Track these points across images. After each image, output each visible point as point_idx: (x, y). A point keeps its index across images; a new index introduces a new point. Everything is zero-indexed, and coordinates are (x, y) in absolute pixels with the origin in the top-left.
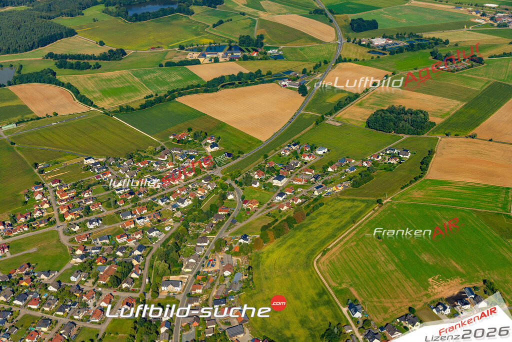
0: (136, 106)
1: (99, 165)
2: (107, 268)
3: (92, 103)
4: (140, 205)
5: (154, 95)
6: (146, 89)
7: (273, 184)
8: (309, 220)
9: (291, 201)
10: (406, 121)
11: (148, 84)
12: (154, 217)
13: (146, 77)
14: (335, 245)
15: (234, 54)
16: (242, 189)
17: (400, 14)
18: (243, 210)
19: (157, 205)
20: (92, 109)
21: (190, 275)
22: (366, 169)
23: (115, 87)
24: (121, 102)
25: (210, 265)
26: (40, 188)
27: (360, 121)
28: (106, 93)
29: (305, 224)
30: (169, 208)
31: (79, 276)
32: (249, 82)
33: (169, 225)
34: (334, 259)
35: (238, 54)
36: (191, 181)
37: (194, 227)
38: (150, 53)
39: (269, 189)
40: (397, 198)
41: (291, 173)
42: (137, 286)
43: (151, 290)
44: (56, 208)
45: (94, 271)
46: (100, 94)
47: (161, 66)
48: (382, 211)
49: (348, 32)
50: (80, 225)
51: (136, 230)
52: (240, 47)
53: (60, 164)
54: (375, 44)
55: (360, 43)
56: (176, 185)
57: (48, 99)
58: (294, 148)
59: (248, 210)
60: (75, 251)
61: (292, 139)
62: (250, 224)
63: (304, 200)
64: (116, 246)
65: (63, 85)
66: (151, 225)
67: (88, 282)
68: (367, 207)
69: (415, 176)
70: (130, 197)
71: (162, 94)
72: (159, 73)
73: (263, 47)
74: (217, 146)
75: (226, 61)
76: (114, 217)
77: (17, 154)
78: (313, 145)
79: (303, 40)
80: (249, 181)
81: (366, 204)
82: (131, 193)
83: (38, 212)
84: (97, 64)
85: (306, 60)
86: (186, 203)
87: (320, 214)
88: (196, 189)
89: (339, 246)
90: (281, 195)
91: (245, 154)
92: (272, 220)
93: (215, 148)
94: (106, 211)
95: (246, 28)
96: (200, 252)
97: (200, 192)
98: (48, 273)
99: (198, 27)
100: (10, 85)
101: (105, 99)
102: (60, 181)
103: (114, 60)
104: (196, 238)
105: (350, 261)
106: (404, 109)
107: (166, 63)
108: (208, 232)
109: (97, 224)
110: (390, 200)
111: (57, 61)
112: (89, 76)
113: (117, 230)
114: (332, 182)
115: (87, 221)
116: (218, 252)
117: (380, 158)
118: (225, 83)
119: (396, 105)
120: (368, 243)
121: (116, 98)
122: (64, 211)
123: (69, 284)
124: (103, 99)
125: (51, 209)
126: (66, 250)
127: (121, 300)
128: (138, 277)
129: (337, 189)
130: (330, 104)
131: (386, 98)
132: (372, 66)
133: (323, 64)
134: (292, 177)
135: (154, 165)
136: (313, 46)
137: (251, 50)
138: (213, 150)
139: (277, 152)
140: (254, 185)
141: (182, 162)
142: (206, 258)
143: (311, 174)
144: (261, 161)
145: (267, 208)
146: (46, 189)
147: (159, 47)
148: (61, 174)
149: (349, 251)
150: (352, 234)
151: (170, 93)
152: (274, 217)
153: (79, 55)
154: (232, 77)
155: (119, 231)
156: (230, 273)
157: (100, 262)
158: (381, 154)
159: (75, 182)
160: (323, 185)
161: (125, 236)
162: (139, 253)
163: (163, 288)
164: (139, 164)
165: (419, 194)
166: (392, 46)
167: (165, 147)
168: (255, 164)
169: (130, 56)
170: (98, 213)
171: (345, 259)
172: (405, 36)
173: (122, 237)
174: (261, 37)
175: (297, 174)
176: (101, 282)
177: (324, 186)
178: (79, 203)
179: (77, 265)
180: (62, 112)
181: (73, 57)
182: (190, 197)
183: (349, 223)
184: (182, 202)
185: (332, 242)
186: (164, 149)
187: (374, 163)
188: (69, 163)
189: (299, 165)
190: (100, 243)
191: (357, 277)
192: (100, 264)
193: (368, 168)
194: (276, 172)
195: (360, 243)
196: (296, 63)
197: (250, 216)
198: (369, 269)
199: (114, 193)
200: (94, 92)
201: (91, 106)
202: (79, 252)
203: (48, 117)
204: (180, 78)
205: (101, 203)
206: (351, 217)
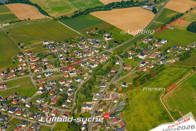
0: (70, 16)
1: (51, 45)
2: (55, 97)
3: (47, 14)
5: (79, 11)
6: (75, 8)
7: (139, 58)
8: (158, 76)
9: (148, 66)
11: (75, 5)
12: (79, 72)
13: (74, 2)
16: (123, 59)
18: (124, 70)
19: (80, 66)
20: (47, 17)
21: (97, 102)
22: (187, 52)
23: (59, 6)
24: (62, 14)
25: (107, 97)
26: (21, 55)
27: (183, 27)
28: (55, 9)
29: (155, 78)
30: (86, 68)
31: (41, 100)
32: (127, 6)
33: (86, 77)
36: (97, 55)
37: (99, 78)
39: (137, 60)
41: (148, 52)
42: (70, 106)
43: (77, 108)
44: (29, 66)
45: (48, 98)
46: (51, 9)
48: (195, 73)
50: (41, 75)
51: (69, 78)
53: (31, 44)
56: (90, 56)
57: (25, 11)
58: (150, 40)
59: (126, 70)
60: (39, 87)
61: (149, 35)
62: (127, 77)
63: (155, 66)
64: (60, 86)
65: (33, 5)
66: (77, 76)
67: (45, 103)
68: (188, 71)
70: (66, 62)
71: (83, 11)
74: (111, 38)
77: (10, 38)
78: (160, 39)
80: (127, 55)
82: (67, 60)
83: (21, 67)
86: (95, 66)
87: (163, 73)
88: (100, 59)
89: (173, 90)
90: (143, 63)
91: (125, 42)
92: (139, 75)
93: (110, 38)
94: (54, 68)
96: (102, 91)
97: (102, 60)
98: (25, 98)
100: (7, 4)
101: (54, 12)
102: (31, 53)
104: (100, 83)
105: (179, 98)
108: (106, 81)
109: (50, 75)
113: (60, 78)
114: (169, 57)
115: (45, 73)
116: (111, 91)
117: (194, 46)
118: (114, 6)
120: (188, 89)
121: (59, 12)
122: (34, 67)
123: (36, 104)
125: (27, 66)
126: (34, 87)
127: (62, 113)
128: (70, 102)
129: (172, 61)
130: (169, 18)
134: (149, 55)
135: (79, 46)
138: (108, 39)
139: (141, 42)
140: (129, 58)
141: (93, 45)
142: (105, 93)
143: (158, 53)
144: (133, 46)
145: (136, 70)
146: (24, 56)
148: (32, 49)
149: (178, 93)
150: (180, 84)
151: (87, 10)
152: (139, 74)
154: (118, 3)
155: (61, 78)
156: (117, 102)
158: (195, 44)
159: (39, 53)
161: (64, 81)
162: (71, 90)
163: (83, 108)
164: (71, 45)
167: (84, 37)
168: (130, 47)
171: (176, 97)
173: (62, 81)
175: (151, 53)
176: (52, 103)
177: (165, 59)
178: (41, 64)
179: (40, 94)
180: (32, 18)
182: (96, 63)
183: (178, 78)
184: (93, 65)
187: (191, 49)
188: (36, 43)
189: (152, 48)
190: (51, 84)
191: (182, 106)
192: (51, 94)
193: (188, 51)
194: (140, 52)
195: (184, 89)
197: (127, 73)
198: (188, 102)
199: (59, 60)
200: (48, 9)
201: (47, 15)
202: (41, 88)
203: (25, 20)
204: (92, 3)
205: (52, 64)
206: (179, 76)
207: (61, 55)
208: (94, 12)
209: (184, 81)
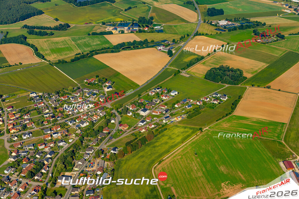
0: (68, 60)
1: (38, 98)
2: (28, 166)
3: (44, 57)
4: (57, 125)
5: (81, 53)
6: (77, 49)
7: (140, 114)
8: (156, 140)
9: (148, 126)
10: (228, 76)
11: (79, 46)
12: (64, 133)
13: (79, 42)
14: (168, 158)
15: (134, 28)
16: (120, 116)
17: (239, 5)
18: (119, 130)
19: (67, 125)
20: (43, 61)
21: (78, 172)
22: (198, 107)
23: (60, 47)
24: (61, 57)
25: (91, 166)
27: (201, 74)
28: (53, 51)
29: (152, 142)
30: (74, 127)
31: (10, 170)
32: (139, 46)
33: (72, 139)
34: (165, 167)
35: (136, 28)
37: (87, 140)
38: (84, 26)
39: (137, 117)
40: (213, 128)
41: (153, 107)
42: (44, 178)
43: (52, 181)
44: (6, 125)
45: (20, 167)
46: (50, 51)
47: (89, 35)
48: (201, 136)
49: (205, 16)
50: (18, 136)
51: (51, 141)
52: (139, 24)
53: (15, 96)
54: (220, 24)
55: (211, 24)
56: (81, 112)
57: (19, 54)
58: (158, 90)
59: (121, 131)
60: (12, 153)
61: (158, 84)
62: (120, 140)
63: (156, 126)
64: (37, 151)
65: (29, 45)
66: (61, 138)
67: (15, 174)
68: (193, 133)
69: (227, 113)
70: (52, 119)
71: (85, 53)
72: (87, 40)
73: (152, 24)
74: (112, 87)
75: (129, 33)
76: (40, 131)
78: (170, 89)
79: (177, 21)
80: (127, 110)
81: (193, 130)
82: (53, 117)
84: (51, 32)
85: (177, 34)
86: (85, 125)
87: (163, 136)
88: (93, 115)
89: (170, 158)
90: (143, 122)
92: (135, 137)
93: (110, 89)
94: (36, 128)
95: (144, 12)
96: (86, 158)
97: (95, 117)
99: (116, 11)
101: (52, 55)
102: (12, 107)
103: (62, 30)
104: (86, 147)
105: (175, 168)
106: (229, 68)
107: (92, 33)
108: (94, 144)
109: (29, 136)
110: (208, 128)
111: (28, 30)
112: (46, 40)
113: (40, 140)
114: (176, 114)
115: (23, 134)
116: (97, 158)
117: (208, 99)
118: (125, 47)
119: (224, 65)
120: (189, 157)
121: (58, 54)
122: (11, 126)
123: (3, 175)
124: (51, 55)
125: (3, 125)
126: (6, 152)
127: (32, 187)
128: (46, 172)
129: (178, 119)
130: (186, 62)
131: (220, 60)
132: (215, 38)
133: (186, 36)
134: (152, 110)
135: (71, 99)
136: (182, 25)
137: (145, 26)
138: (108, 90)
139: (147, 93)
140: (128, 114)
141: (88, 97)
142: (90, 161)
143: (164, 108)
144: (136, 98)
145: (133, 130)
146: (3, 112)
147: (90, 23)
148: (15, 102)
149: (176, 162)
151: (91, 52)
153: (42, 27)
154: (129, 43)
155: (41, 141)
156: (101, 173)
157: (25, 161)
158: (210, 97)
159: (21, 108)
160: (170, 116)
161: (43, 145)
162: (50, 156)
163: (59, 181)
164: (62, 98)
165: (226, 125)
166: (231, 26)
167: (81, 87)
168: (132, 101)
169: (73, 28)
170: (31, 129)
171: (172, 167)
172: (240, 20)
173: (41, 145)
174: (152, 18)
175: (156, 108)
176: (23, 175)
178: (20, 122)
179: (11, 162)
180: (25, 63)
181: (38, 28)
182: (88, 120)
183: (180, 143)
184: (83, 123)
185: (166, 155)
186: (79, 88)
187: (205, 103)
188: (21, 95)
189: (158, 102)
190: (28, 148)
192: (24, 162)
193: (200, 106)
194: (143, 106)
195: (184, 157)
196: (170, 35)
197: (122, 135)
199: (43, 116)
200: (46, 50)
201: (43, 59)
202: (14, 154)
203: (16, 65)
204: (99, 43)
205: (34, 123)
206: (181, 139)
207: (47, 111)
208: (98, 55)
209: (186, 146)
